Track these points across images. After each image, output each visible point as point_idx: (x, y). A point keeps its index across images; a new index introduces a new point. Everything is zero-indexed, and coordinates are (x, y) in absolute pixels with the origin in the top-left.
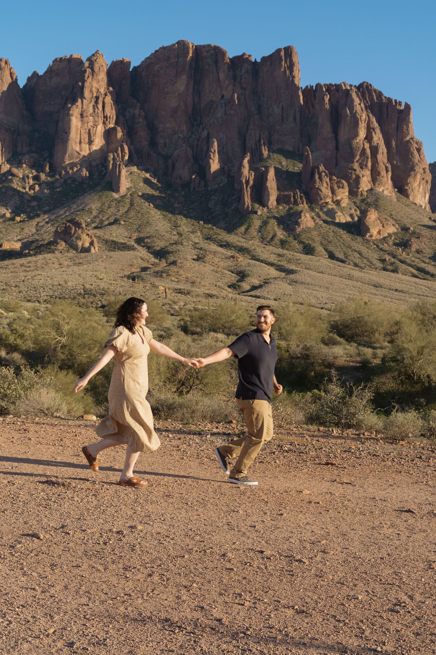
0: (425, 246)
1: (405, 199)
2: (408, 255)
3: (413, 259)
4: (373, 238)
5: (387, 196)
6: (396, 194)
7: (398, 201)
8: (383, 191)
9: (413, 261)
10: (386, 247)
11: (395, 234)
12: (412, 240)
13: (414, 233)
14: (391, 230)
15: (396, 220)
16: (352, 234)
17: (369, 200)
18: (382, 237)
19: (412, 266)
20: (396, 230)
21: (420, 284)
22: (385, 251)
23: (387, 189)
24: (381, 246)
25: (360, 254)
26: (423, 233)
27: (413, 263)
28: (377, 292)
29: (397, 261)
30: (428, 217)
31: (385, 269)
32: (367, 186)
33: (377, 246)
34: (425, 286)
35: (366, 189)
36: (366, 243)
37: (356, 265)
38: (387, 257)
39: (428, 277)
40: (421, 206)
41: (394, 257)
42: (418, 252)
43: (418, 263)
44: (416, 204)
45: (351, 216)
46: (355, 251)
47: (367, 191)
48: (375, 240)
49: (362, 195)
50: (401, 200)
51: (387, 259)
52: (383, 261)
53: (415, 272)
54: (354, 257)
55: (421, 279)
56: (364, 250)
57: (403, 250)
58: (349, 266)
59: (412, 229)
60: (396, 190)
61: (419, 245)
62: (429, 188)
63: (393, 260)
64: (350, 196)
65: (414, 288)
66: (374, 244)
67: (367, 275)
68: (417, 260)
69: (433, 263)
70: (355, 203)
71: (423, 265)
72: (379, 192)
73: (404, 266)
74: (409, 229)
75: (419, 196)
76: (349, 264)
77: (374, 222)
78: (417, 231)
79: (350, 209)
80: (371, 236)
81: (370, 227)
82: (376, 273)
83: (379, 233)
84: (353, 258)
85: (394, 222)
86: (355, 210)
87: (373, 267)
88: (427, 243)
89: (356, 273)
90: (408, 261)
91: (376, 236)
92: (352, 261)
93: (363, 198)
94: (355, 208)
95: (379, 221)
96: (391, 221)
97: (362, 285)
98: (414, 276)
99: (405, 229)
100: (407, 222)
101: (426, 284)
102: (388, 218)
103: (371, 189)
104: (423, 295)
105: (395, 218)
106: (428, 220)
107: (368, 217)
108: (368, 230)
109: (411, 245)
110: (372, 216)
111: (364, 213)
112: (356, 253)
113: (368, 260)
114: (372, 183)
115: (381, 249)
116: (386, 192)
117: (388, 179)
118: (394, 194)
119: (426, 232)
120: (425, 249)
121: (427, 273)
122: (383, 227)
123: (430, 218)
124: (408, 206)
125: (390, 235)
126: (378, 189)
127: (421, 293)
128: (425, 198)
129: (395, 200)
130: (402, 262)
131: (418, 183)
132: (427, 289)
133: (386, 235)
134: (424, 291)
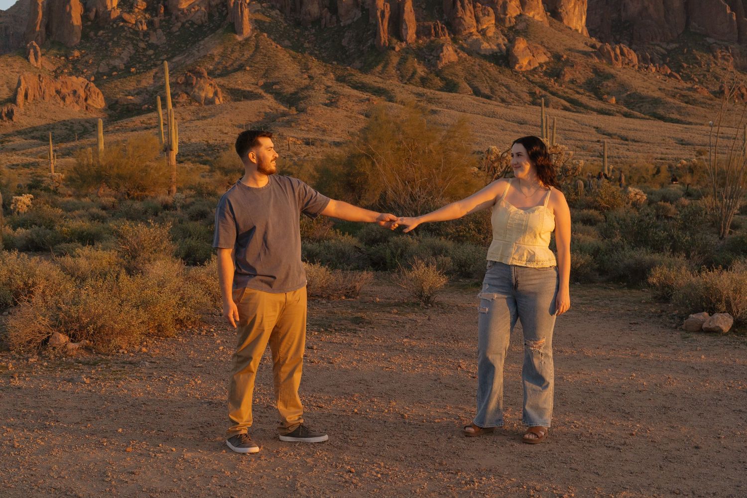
0: (579, 75)
1: (559, 23)
2: (561, 86)
3: (566, 90)
4: (523, 69)
5: (538, 21)
6: (548, 19)
7: (551, 26)
8: (534, 17)
9: (565, 92)
10: (536, 78)
11: (546, 63)
12: (565, 70)
13: (567, 60)
14: (543, 59)
15: (547, 48)
16: (500, 65)
17: (518, 27)
18: (532, 68)
19: (565, 99)
20: (547, 59)
21: (568, 118)
22: (536, 83)
23: (538, 14)
24: (531, 78)
25: (507, 87)
26: (577, 60)
27: (565, 95)
28: (519, 130)
29: (548, 94)
30: (584, 42)
31: (534, 103)
32: (515, 11)
33: (527, 78)
34: (575, 120)
35: (515, 15)
36: (516, 75)
37: (503, 101)
38: (538, 90)
39: (581, 109)
40: (577, 30)
41: (545, 88)
42: (572, 81)
43: (571, 95)
44: (571, 29)
45: (498, 45)
46: (503, 85)
47: (515, 18)
48: (525, 72)
49: (510, 21)
50: (554, 25)
51: (537, 92)
52: (532, 94)
53: (567, 104)
54: (502, 92)
55: (573, 112)
56: (512, 83)
57: (556, 81)
58: (496, 103)
59: (565, 56)
60: (549, 14)
61: (573, 75)
62: (586, 9)
63: (544, 92)
64: (498, 24)
65: (562, 123)
66: (524, 76)
67: (513, 111)
68: (570, 91)
69: (588, 94)
70: (502, 31)
71: (576, 97)
72: (529, 17)
73: (556, 99)
74: (563, 57)
75: (575, 19)
76: (496, 100)
77: (523, 51)
78: (571, 59)
79: (497, 38)
80: (521, 67)
81: (519, 57)
82: (523, 108)
83: (529, 63)
84: (500, 94)
85: (545, 50)
86: (503, 39)
87: (521, 101)
88: (582, 72)
89: (501, 110)
90: (560, 93)
91: (526, 66)
92: (499, 96)
93: (512, 25)
94: (503, 37)
95: (528, 51)
96: (542, 50)
97: (506, 122)
98: (566, 109)
99: (557, 57)
100: (559, 49)
101: (576, 118)
102: (539, 46)
103: (521, 15)
104: (569, 130)
105: (546, 45)
106: (583, 45)
107: (516, 47)
108: (516, 61)
109: (564, 75)
110: (521, 45)
111: (512, 41)
112: (503, 87)
113: (517, 95)
114: (520, 8)
115: (532, 82)
116: (537, 18)
117: (538, 3)
118: (546, 19)
119: (580, 60)
120: (579, 78)
121: (581, 105)
122: (533, 56)
123: (586, 44)
124: (561, 31)
125: (541, 65)
126: (527, 14)
127: (567, 128)
128: (581, 20)
129: (548, 25)
130: (553, 94)
131: (573, 4)
132: (575, 123)
133: (537, 65)
134: (572, 125)
